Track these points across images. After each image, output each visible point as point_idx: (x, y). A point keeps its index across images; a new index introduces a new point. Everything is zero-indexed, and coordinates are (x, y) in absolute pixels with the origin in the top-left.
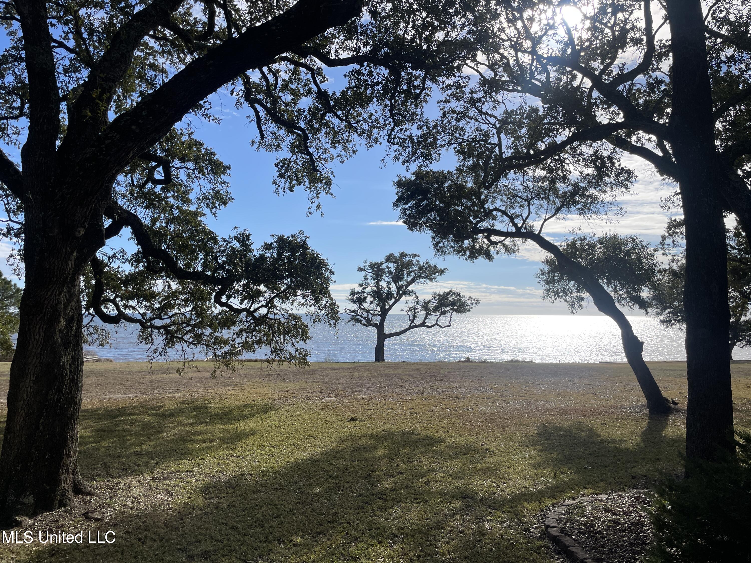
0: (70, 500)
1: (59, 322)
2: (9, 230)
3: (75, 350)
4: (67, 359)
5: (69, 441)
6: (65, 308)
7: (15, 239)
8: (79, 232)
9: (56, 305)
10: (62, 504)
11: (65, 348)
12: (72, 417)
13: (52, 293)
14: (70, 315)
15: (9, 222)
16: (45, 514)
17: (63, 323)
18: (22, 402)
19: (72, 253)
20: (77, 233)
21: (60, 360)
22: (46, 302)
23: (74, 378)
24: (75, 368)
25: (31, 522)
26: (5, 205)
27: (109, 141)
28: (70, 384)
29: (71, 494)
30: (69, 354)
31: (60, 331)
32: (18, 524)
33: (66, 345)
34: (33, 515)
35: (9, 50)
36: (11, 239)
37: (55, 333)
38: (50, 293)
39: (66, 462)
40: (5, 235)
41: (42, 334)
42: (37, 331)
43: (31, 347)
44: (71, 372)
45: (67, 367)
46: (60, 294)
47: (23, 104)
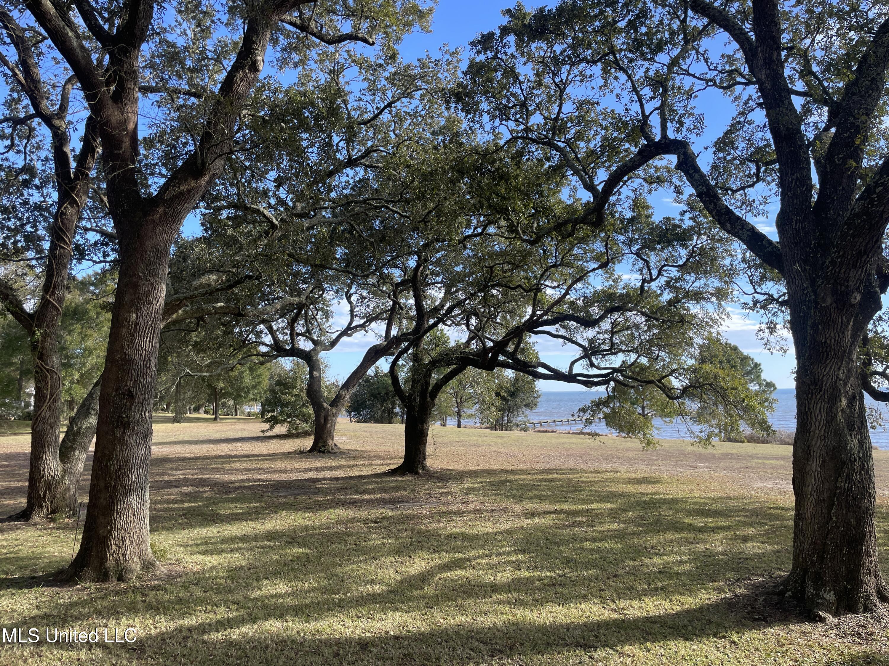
0: (875, 606)
1: (841, 401)
2: (755, 303)
3: (861, 433)
4: (853, 443)
5: (868, 537)
6: (845, 385)
7: (762, 312)
8: (855, 299)
9: (836, 382)
10: (866, 610)
11: (850, 430)
12: (867, 510)
13: (831, 368)
14: (851, 393)
15: (755, 295)
16: (849, 616)
17: (844, 402)
18: (810, 487)
19: (849, 322)
20: (852, 300)
21: (846, 444)
22: (825, 378)
23: (864, 465)
24: (863, 454)
25: (836, 621)
26: (749, 277)
27: (881, 188)
28: (860, 473)
29: (875, 599)
30: (855, 437)
31: (843, 411)
32: (822, 620)
33: (851, 427)
34: (836, 614)
35: (736, 118)
36: (758, 312)
37: (838, 412)
38: (828, 369)
39: (867, 561)
40: (752, 309)
41: (824, 415)
42: (818, 410)
43: (813, 427)
44: (859, 458)
45: (855, 452)
46: (839, 369)
47: (758, 169)
